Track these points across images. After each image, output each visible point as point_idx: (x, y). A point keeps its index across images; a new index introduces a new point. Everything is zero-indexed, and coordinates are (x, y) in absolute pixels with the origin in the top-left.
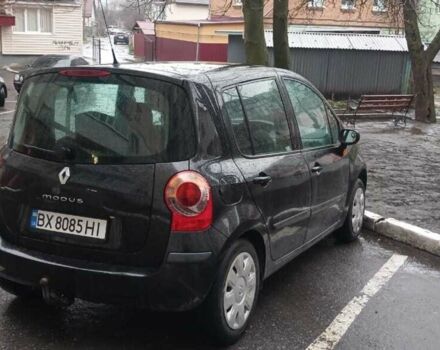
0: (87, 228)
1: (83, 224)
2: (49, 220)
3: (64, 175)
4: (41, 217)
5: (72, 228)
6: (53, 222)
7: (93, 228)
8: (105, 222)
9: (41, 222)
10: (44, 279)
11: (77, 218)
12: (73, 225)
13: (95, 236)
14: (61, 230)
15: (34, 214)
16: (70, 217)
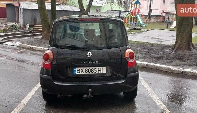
0: (98, 71)
1: (97, 70)
2: (82, 70)
3: (90, 54)
4: (78, 70)
5: (92, 72)
6: (84, 71)
7: (101, 70)
8: (105, 68)
9: (78, 72)
10: (90, 90)
11: (94, 68)
12: (93, 71)
13: (102, 73)
14: (88, 73)
15: (75, 69)
16: (91, 68)
